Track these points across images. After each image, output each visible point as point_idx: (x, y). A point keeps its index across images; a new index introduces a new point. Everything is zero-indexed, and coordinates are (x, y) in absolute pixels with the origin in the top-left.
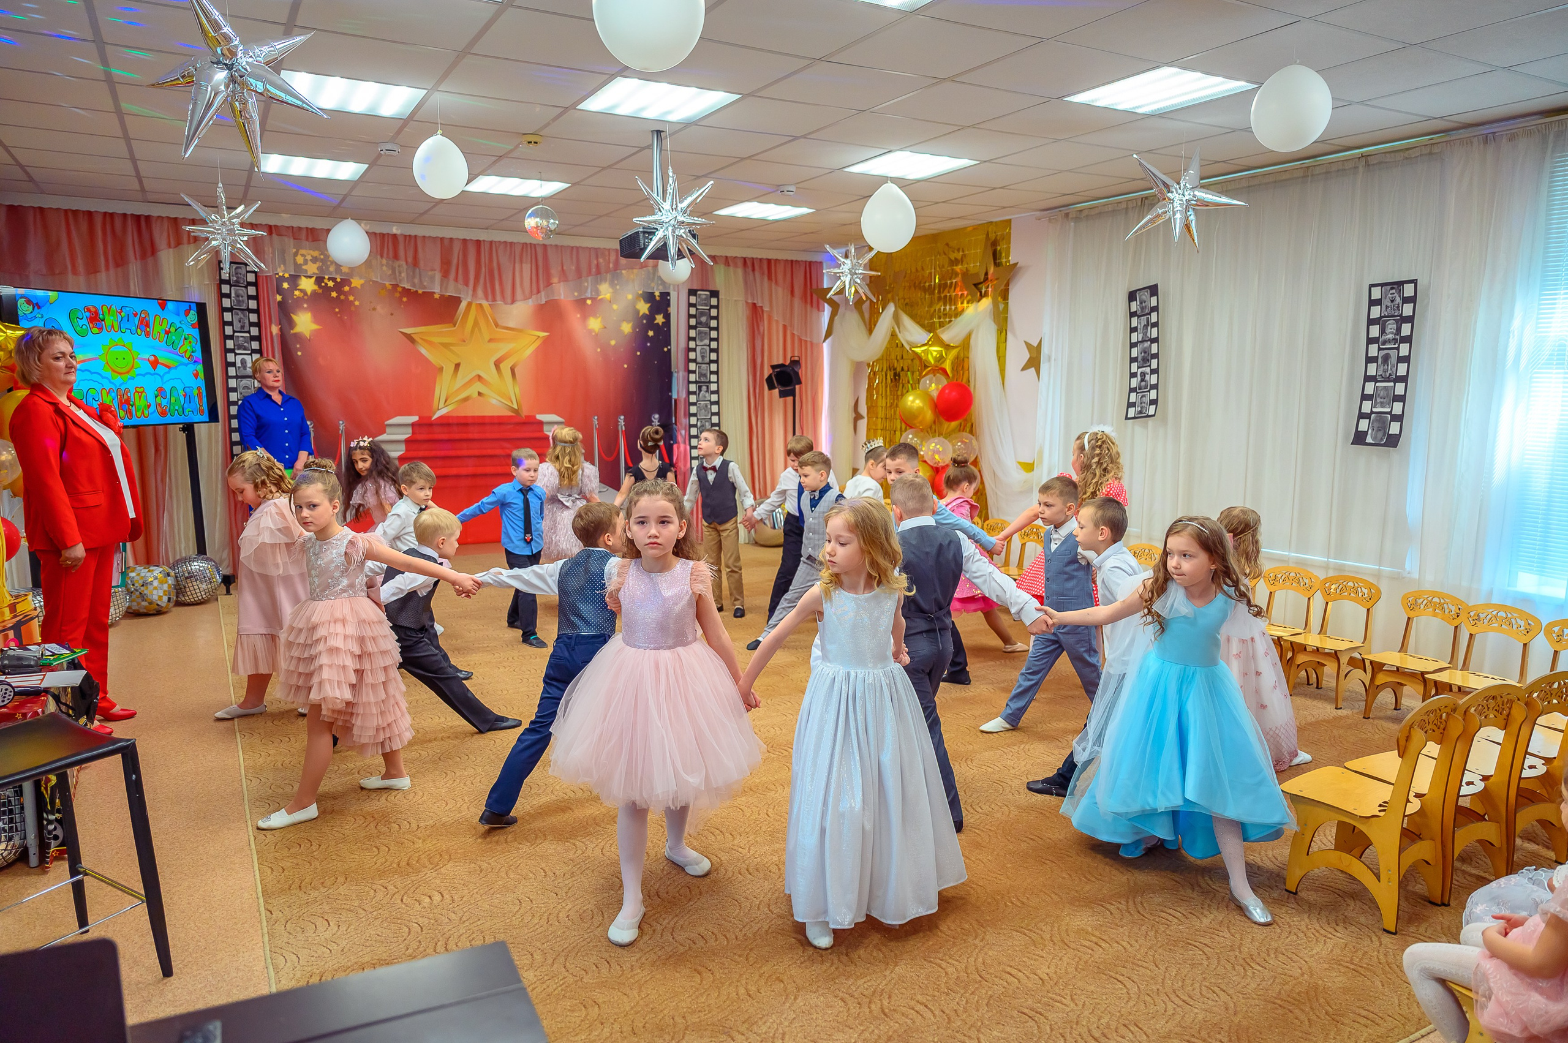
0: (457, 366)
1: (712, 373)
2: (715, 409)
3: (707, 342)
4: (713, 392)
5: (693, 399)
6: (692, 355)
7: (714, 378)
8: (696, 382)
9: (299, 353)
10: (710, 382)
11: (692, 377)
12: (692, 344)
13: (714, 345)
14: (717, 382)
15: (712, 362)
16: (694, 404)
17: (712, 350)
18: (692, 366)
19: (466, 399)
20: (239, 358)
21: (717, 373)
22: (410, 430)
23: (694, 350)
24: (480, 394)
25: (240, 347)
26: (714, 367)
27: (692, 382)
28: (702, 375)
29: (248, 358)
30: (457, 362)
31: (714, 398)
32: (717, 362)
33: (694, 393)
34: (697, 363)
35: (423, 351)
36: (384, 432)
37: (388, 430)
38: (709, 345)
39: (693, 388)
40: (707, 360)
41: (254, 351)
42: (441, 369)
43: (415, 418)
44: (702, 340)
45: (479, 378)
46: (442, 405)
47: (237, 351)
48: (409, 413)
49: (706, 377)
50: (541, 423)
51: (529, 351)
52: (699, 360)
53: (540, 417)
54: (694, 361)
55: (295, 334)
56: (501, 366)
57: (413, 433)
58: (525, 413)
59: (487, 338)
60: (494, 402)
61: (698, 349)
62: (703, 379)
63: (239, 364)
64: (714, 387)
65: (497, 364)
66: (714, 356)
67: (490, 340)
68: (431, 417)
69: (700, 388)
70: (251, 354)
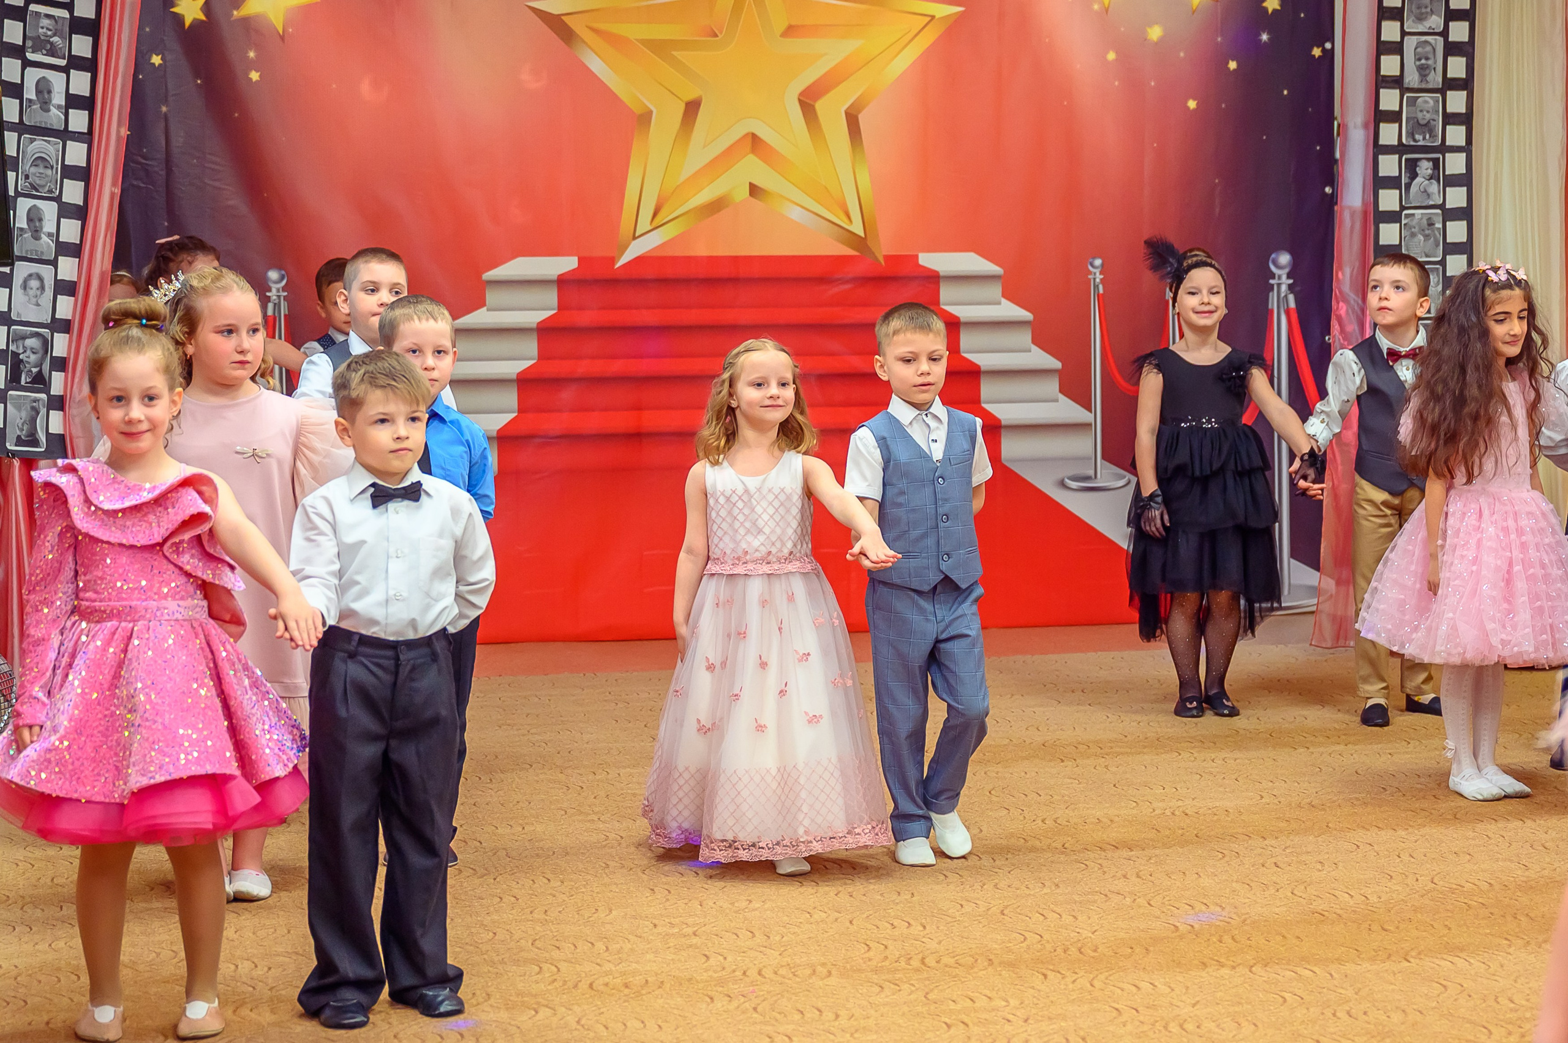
0: (692, 108)
1: (1450, 119)
2: (1457, 231)
3: (1436, 22)
4: (1452, 181)
5: (1389, 200)
6: (1390, 65)
7: (1456, 135)
8: (1399, 149)
9: (255, 76)
10: (1444, 149)
11: (1389, 134)
12: (1391, 31)
13: (1459, 32)
14: (1467, 149)
15: (1451, 84)
16: (1393, 217)
17: (1452, 49)
18: (1390, 99)
19: (716, 206)
20: (33, 75)
21: (1466, 119)
22: (551, 298)
23: (1396, 48)
24: (754, 190)
25: (40, 44)
26: (1456, 102)
27: (1388, 150)
28: (1418, 126)
29: (57, 80)
30: (691, 96)
31: (1456, 197)
32: (1466, 84)
33: (1392, 183)
34: (1403, 91)
35: (596, 65)
36: (480, 303)
37: (491, 297)
38: (1445, 33)
39: (1389, 166)
40: (1436, 79)
41: (75, 63)
42: (645, 119)
43: (568, 263)
44: (1420, 18)
45: (755, 142)
46: (644, 224)
47: (30, 56)
48: (554, 250)
49: (1433, 136)
50: (933, 279)
51: (904, 61)
52: (1412, 78)
53: (929, 260)
54: (1396, 82)
55: (246, 21)
56: (820, 106)
57: (562, 306)
58: (884, 248)
59: (780, 25)
60: (795, 214)
61: (1410, 43)
62: (1421, 140)
63: (30, 93)
64: (1455, 164)
65: (807, 103)
66: (1457, 67)
67: (790, 31)
68: (613, 260)
69: (1412, 168)
70: (65, 70)
